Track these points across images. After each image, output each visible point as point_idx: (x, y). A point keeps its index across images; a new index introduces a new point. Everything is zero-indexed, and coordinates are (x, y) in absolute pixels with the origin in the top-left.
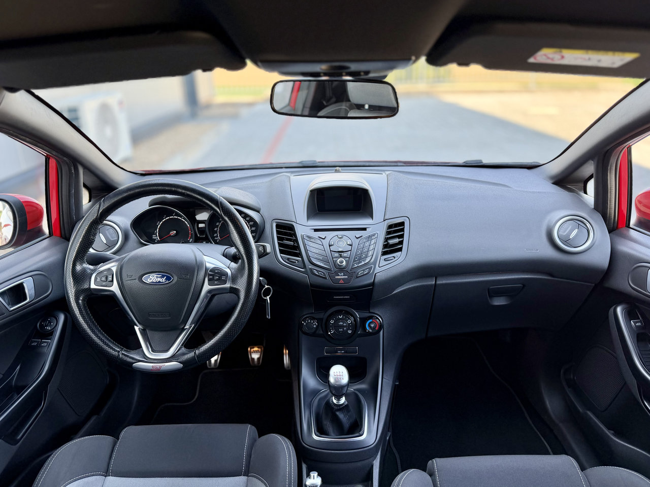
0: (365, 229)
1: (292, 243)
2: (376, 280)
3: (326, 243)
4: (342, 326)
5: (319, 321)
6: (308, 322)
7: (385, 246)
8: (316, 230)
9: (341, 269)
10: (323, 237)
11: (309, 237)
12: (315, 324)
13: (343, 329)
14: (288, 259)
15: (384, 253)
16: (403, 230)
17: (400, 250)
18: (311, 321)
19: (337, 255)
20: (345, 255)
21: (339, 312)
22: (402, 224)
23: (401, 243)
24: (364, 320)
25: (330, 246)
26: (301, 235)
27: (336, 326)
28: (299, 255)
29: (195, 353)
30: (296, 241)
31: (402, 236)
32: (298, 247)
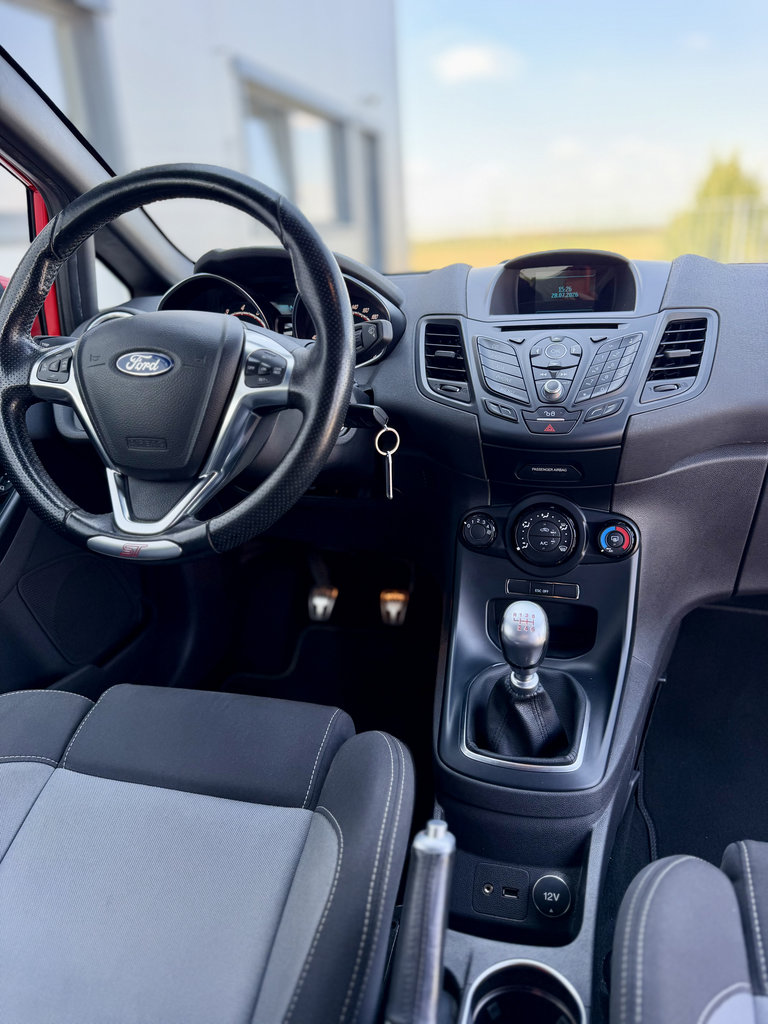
0: (615, 326)
1: (452, 354)
2: (632, 431)
3: (523, 352)
4: (548, 537)
5: (500, 524)
6: (476, 523)
7: (656, 362)
8: (505, 329)
9: (551, 402)
10: (519, 341)
11: (488, 341)
12: (491, 531)
13: (549, 542)
14: (442, 385)
15: (652, 376)
16: (702, 335)
17: (694, 372)
18: (481, 521)
19: (545, 374)
20: (562, 374)
21: (544, 507)
22: (702, 323)
23: (697, 359)
24: (596, 528)
25: (531, 356)
26: (473, 338)
27: (535, 536)
28: (465, 377)
29: (208, 527)
30: (461, 351)
31: (700, 347)
32: (464, 364)
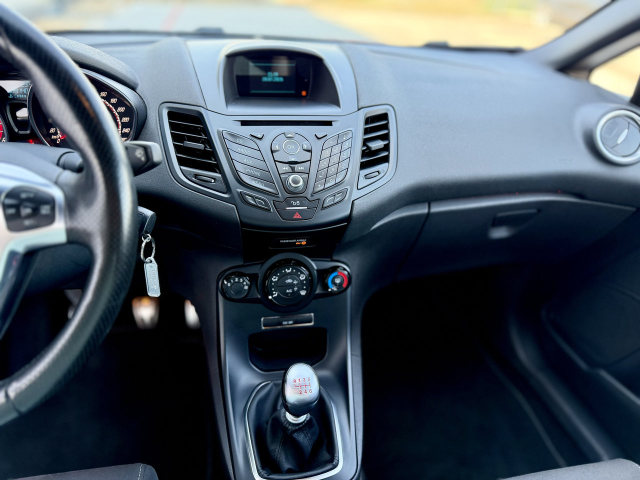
0: (329, 123)
1: (201, 146)
2: (355, 212)
3: (265, 145)
4: (291, 286)
5: (253, 278)
6: (235, 282)
7: (364, 154)
8: (244, 123)
9: (294, 194)
10: (259, 136)
11: (232, 135)
12: (245, 284)
13: (293, 290)
14: (196, 176)
15: (363, 166)
16: (386, 127)
17: (386, 159)
18: (239, 280)
19: (286, 168)
20: (299, 168)
21: (286, 263)
22: (384, 116)
23: (386, 148)
24: (324, 274)
25: (272, 152)
26: (218, 132)
27: (281, 286)
28: (217, 168)
29: (7, 394)
30: (209, 142)
31: (386, 137)
32: (213, 154)
